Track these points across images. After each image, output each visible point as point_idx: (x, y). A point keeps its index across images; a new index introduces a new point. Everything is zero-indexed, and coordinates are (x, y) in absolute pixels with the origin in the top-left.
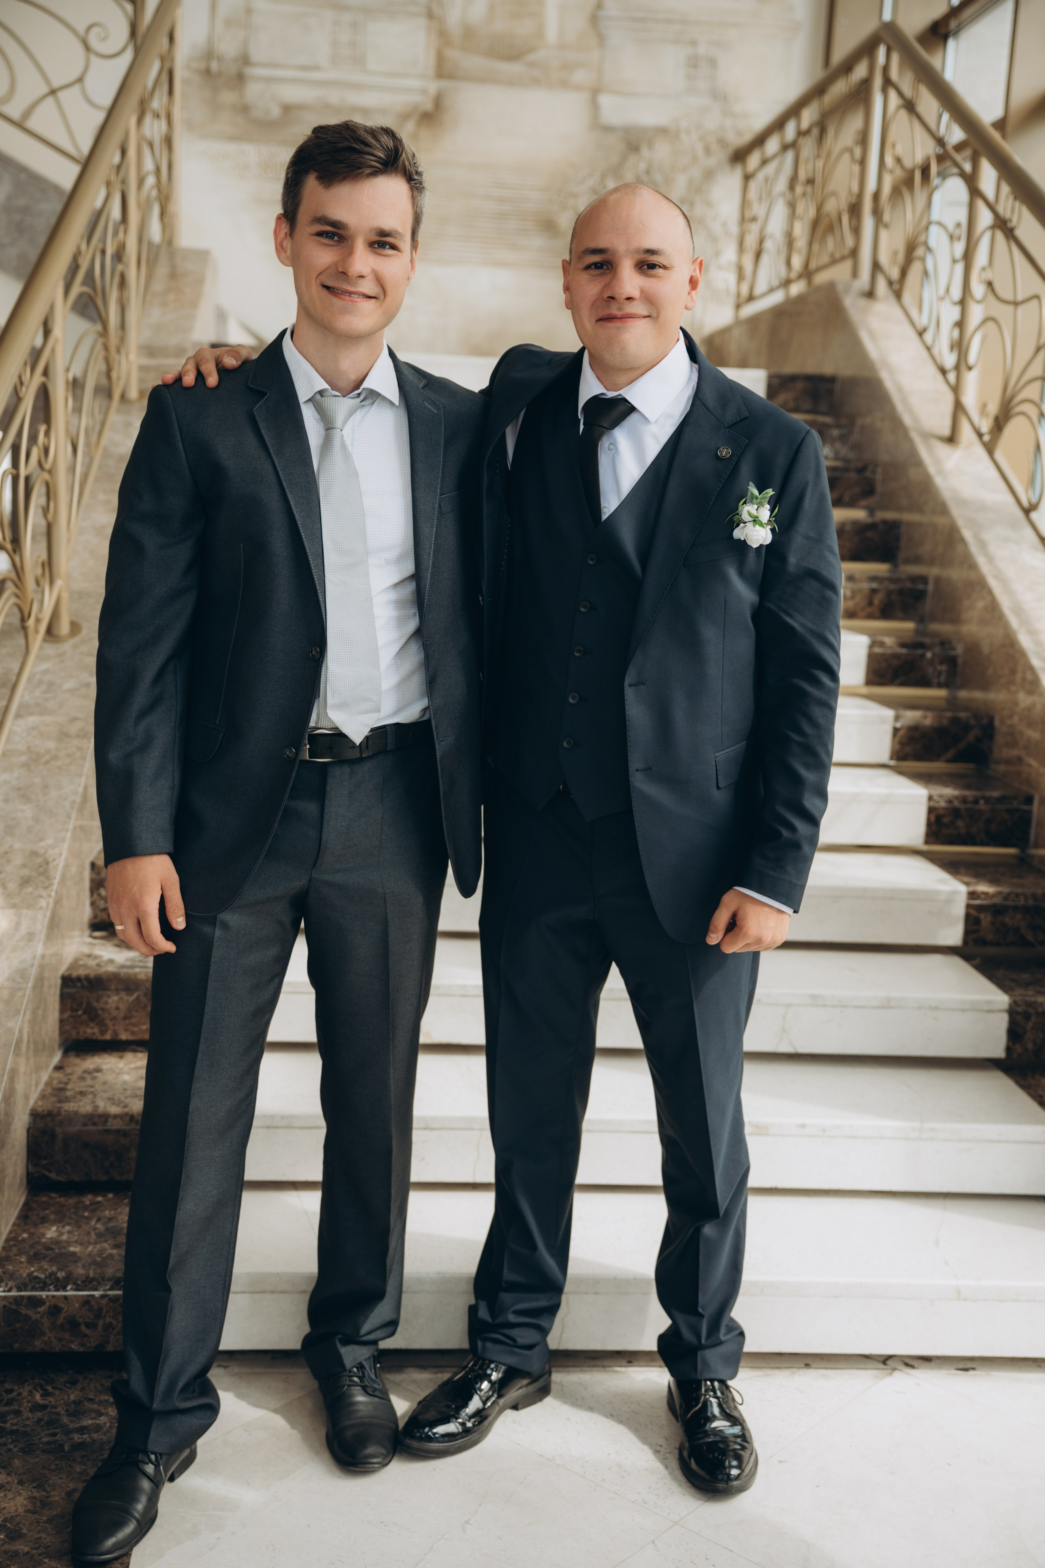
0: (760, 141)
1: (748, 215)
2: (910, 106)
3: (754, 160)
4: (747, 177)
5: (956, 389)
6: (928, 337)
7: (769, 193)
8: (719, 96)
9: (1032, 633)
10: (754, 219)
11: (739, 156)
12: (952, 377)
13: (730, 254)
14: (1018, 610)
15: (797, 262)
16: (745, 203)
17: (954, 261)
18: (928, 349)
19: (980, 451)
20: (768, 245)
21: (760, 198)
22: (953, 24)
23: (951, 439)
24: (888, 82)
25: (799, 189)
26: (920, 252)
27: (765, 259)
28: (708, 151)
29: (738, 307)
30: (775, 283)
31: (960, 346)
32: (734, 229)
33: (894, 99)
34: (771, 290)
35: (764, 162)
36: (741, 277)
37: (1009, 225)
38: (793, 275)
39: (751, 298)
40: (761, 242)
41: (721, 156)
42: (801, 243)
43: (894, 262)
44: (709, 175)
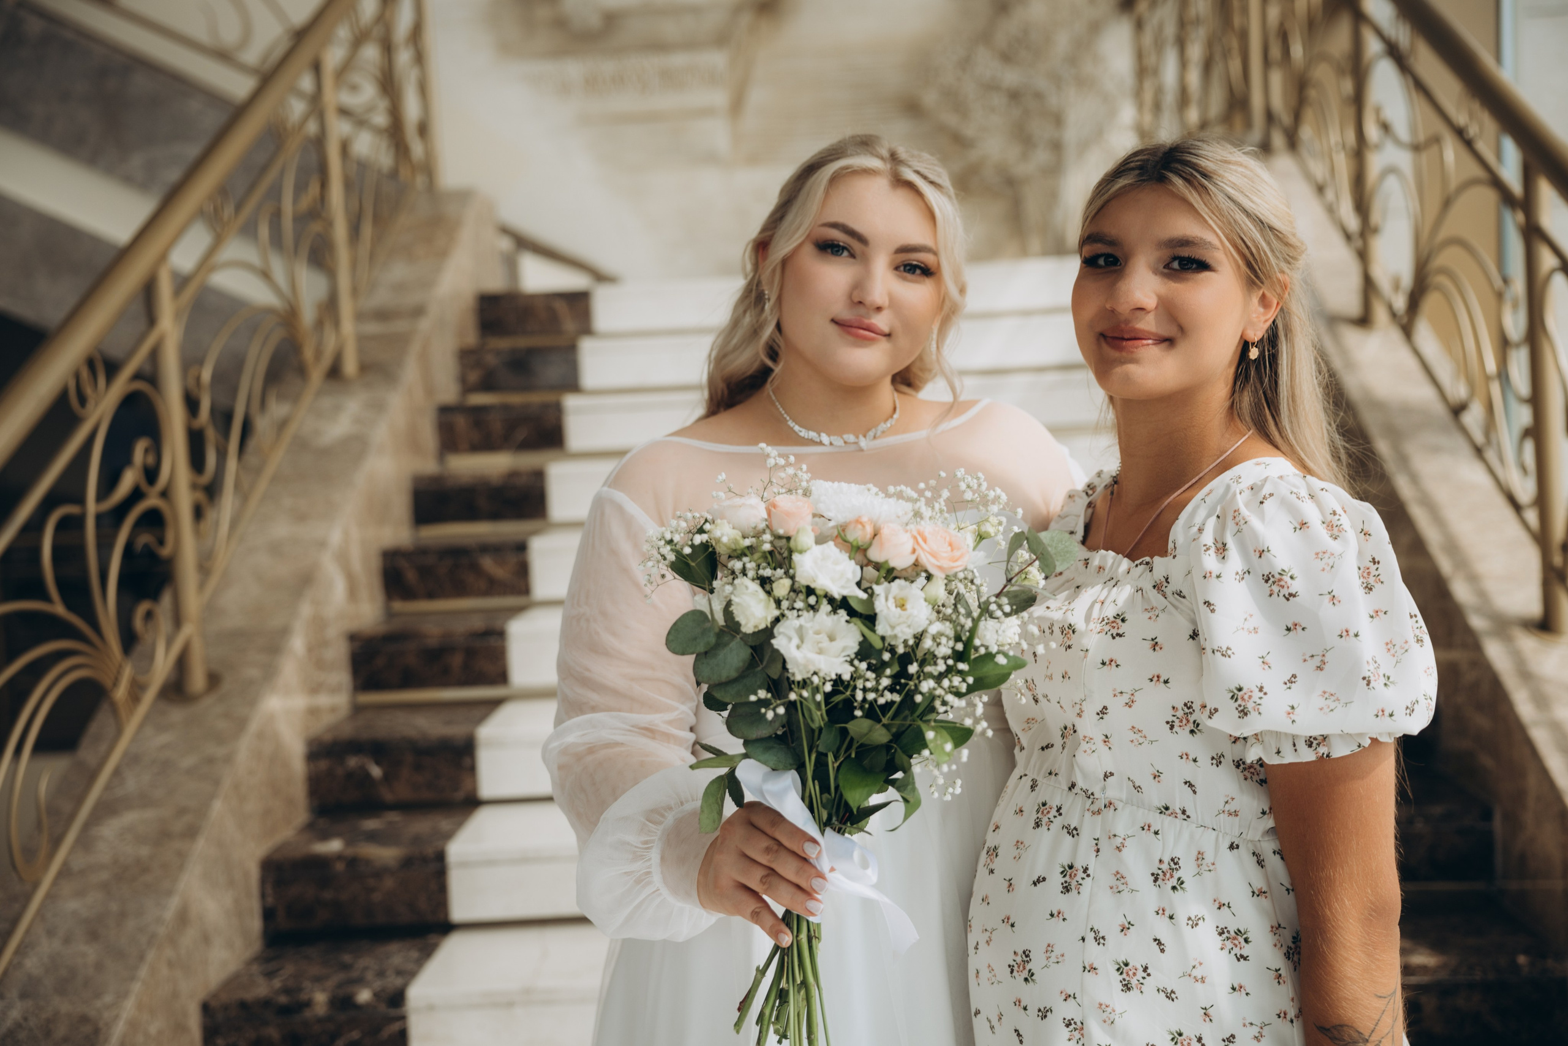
1: (1143, 67)
4: (1139, 25)
5: (1363, 256)
6: (1330, 195)
9: (1473, 579)
11: (1128, 2)
12: (1359, 243)
14: (1453, 547)
16: (1140, 55)
18: (1331, 210)
19: (1395, 335)
20: (1165, 99)
21: (1154, 47)
23: (1364, 321)
25: (1187, 32)
26: (1312, 93)
31: (1362, 206)
37: (1399, 51)
41: (1108, 5)
43: (1285, 107)
44: (1095, 28)
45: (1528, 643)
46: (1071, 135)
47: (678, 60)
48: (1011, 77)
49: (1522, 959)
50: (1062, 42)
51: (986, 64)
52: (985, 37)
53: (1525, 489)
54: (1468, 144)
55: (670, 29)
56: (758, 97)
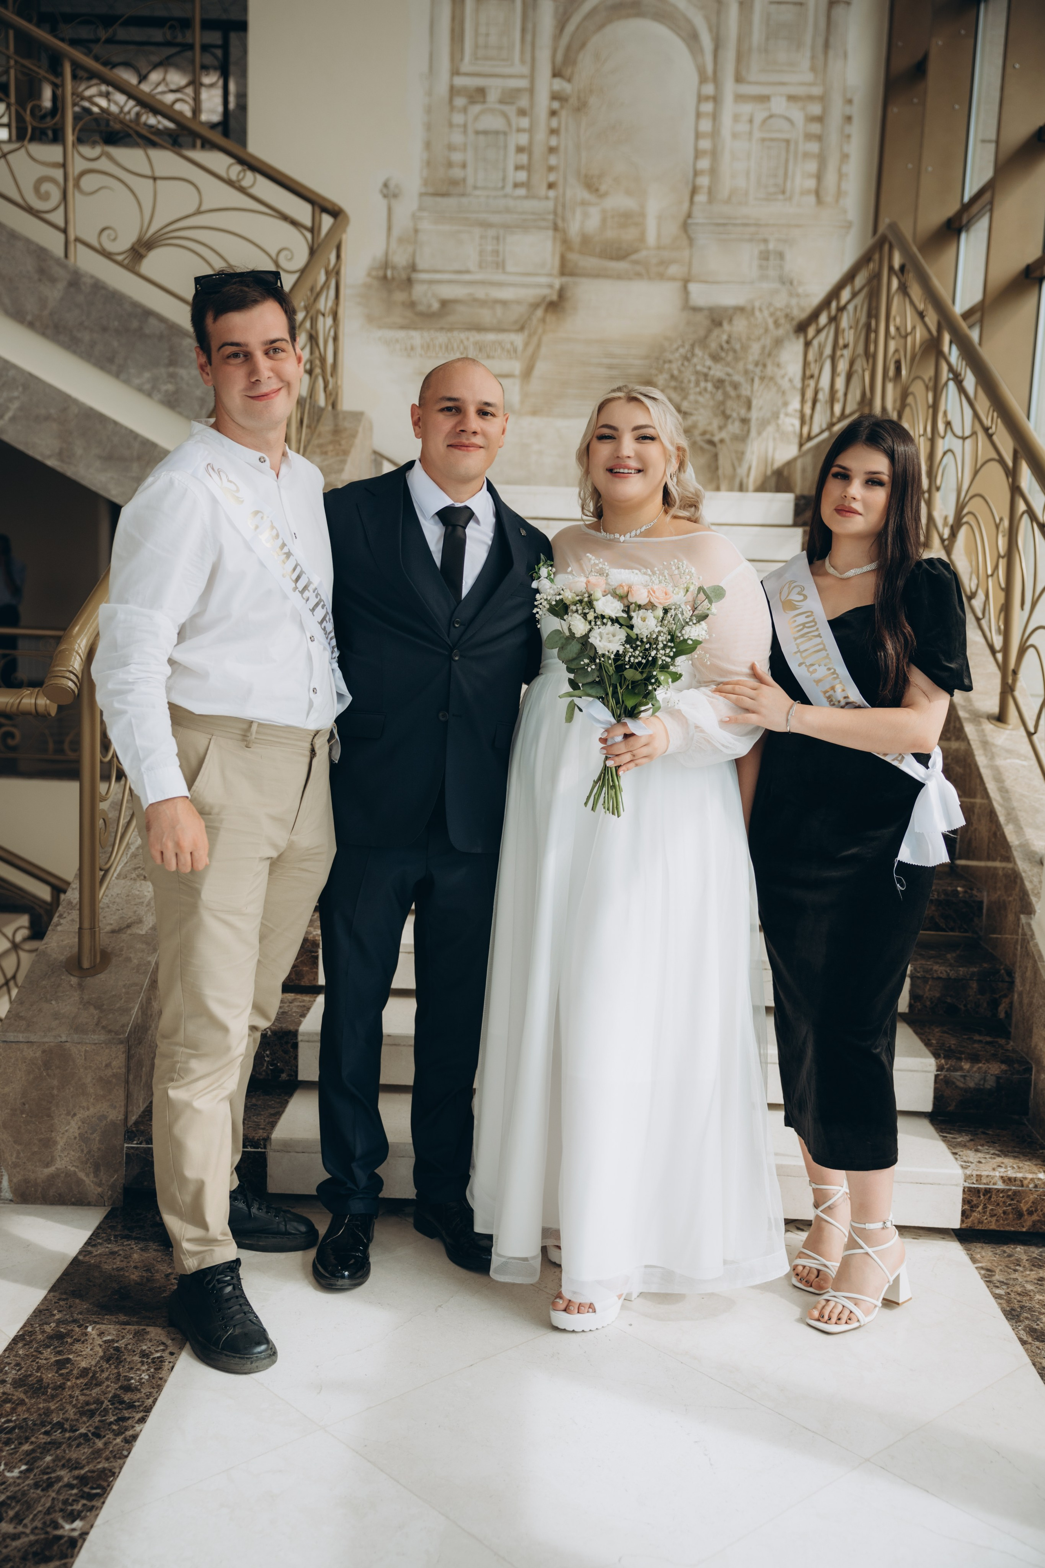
0: (815, 316)
1: (808, 373)
2: (903, 289)
3: (811, 331)
4: (808, 344)
7: (821, 354)
8: (786, 281)
10: (812, 376)
11: (801, 328)
13: (795, 404)
15: (838, 409)
16: (806, 364)
17: (929, 407)
20: (821, 396)
21: (816, 361)
22: (965, 220)
24: (891, 268)
25: (839, 353)
26: (910, 400)
27: (818, 406)
28: (777, 324)
29: (801, 445)
30: (824, 426)
32: (798, 384)
33: (895, 283)
34: (822, 432)
35: (819, 331)
36: (803, 422)
37: (959, 378)
38: (835, 420)
39: (810, 438)
40: (816, 392)
41: (787, 327)
42: (840, 394)
43: (894, 409)
44: (778, 342)
45: (989, 727)
46: (754, 415)
47: (491, 337)
48: (718, 371)
49: (959, 889)
50: (755, 349)
51: (702, 360)
52: (703, 342)
53: (998, 642)
54: (990, 437)
55: (486, 316)
56: (541, 367)
